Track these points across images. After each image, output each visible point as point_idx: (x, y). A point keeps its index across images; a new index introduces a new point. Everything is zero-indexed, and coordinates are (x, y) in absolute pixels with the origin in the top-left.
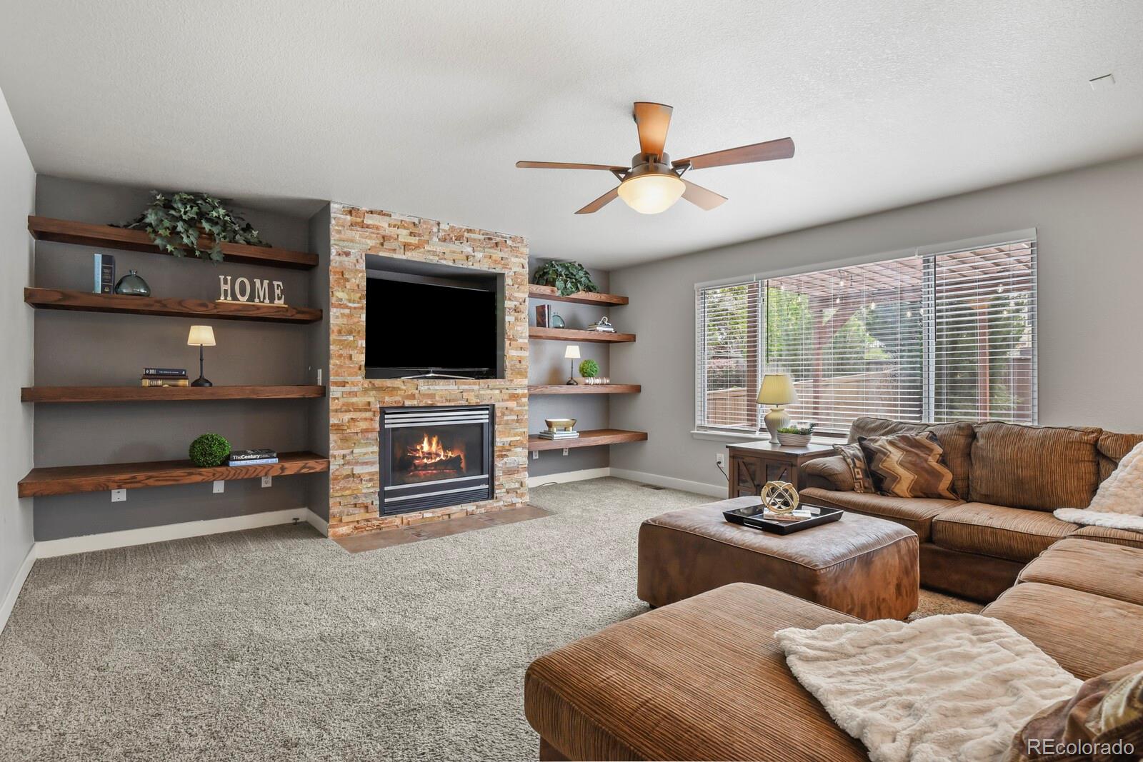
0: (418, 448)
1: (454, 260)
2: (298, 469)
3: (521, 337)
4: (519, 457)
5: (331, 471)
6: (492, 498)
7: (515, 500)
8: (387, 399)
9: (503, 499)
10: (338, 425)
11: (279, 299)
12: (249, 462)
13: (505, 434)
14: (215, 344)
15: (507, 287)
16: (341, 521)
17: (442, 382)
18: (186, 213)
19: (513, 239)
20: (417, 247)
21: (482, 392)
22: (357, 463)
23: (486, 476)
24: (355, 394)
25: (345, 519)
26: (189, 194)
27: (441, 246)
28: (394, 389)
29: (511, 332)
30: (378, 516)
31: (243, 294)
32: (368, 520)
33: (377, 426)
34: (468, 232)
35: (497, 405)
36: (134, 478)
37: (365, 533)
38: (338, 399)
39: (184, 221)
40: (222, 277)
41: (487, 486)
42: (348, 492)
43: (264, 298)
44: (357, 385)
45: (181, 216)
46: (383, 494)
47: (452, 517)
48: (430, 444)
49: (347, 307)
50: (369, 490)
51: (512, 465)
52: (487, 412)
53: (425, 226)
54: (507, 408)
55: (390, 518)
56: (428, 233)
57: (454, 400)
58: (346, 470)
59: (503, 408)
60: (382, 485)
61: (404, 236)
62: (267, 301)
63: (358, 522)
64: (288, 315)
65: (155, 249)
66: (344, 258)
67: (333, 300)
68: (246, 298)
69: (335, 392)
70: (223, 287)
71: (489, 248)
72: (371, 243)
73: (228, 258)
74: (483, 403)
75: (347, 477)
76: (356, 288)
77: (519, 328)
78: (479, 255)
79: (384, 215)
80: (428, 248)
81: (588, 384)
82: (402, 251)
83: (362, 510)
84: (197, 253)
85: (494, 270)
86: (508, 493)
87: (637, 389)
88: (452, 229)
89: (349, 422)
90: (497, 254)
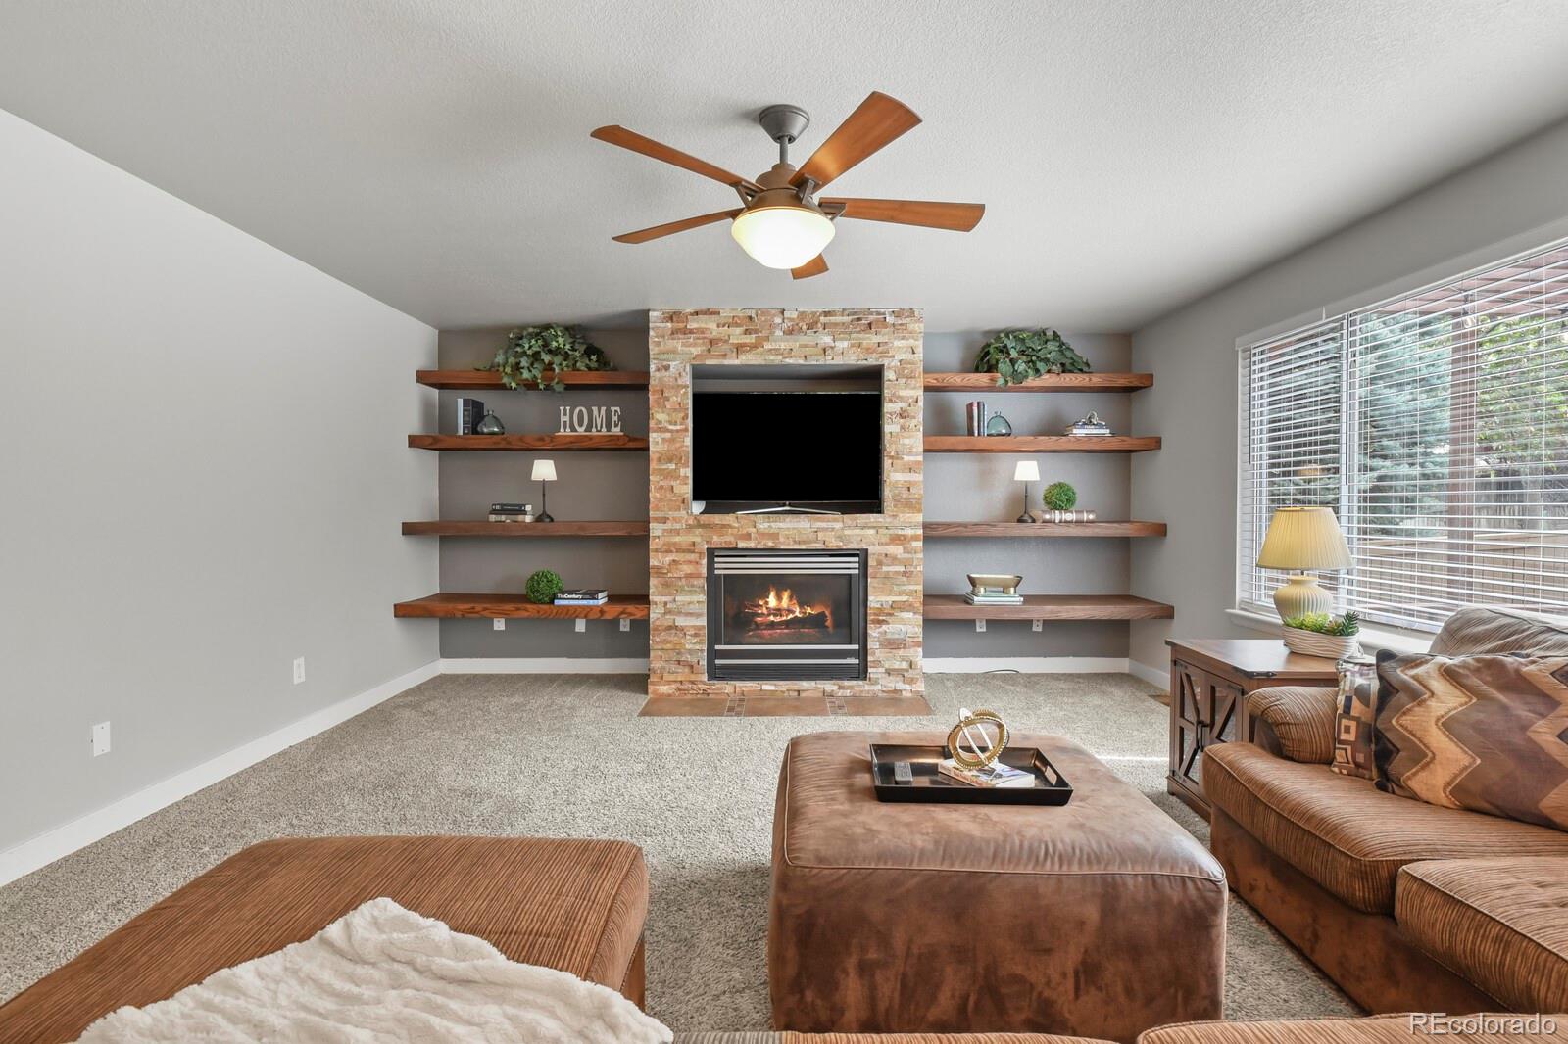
0: (761, 603)
1: (805, 357)
2: (617, 614)
3: (910, 454)
4: (909, 625)
5: (651, 620)
6: (865, 678)
7: (900, 686)
8: (716, 538)
9: (879, 682)
10: (658, 568)
11: (616, 426)
12: (572, 603)
13: (882, 591)
14: (555, 478)
15: (886, 384)
16: (662, 678)
17: (789, 518)
18: (530, 347)
19: (897, 314)
20: (754, 346)
21: (846, 532)
22: (679, 613)
23: (856, 647)
24: (678, 532)
25: (667, 677)
26: (534, 327)
27: (787, 341)
28: (724, 526)
29: (893, 446)
30: (706, 679)
31: (581, 424)
32: (693, 682)
33: (704, 571)
34: (826, 316)
35: (871, 550)
36: (473, 608)
37: (689, 697)
38: (658, 537)
39: (528, 356)
40: (562, 409)
41: (857, 661)
42: (669, 646)
43: (601, 427)
44: (680, 521)
45: (525, 352)
46: (713, 654)
47: (803, 695)
48: (779, 598)
49: (668, 431)
50: (696, 647)
51: (896, 636)
52: (857, 559)
53: (763, 319)
54: (886, 555)
55: (718, 684)
56: (768, 327)
57: (804, 542)
58: (668, 620)
59: (880, 555)
60: (711, 643)
61: (737, 335)
62: (604, 429)
63: (681, 682)
64: (620, 444)
65: (503, 387)
66: (664, 373)
67: (652, 424)
68: (584, 428)
69: (655, 529)
70: (563, 419)
71: (859, 332)
72: (696, 351)
73: (569, 387)
74: (849, 547)
75: (670, 628)
76: (678, 407)
77: (907, 441)
78: (842, 345)
79: (712, 314)
80: (768, 346)
81: (1049, 521)
82: (734, 354)
83: (687, 670)
84: (541, 387)
85: (865, 363)
86: (889, 674)
87: (1161, 530)
88: (802, 316)
89: (670, 565)
90: (871, 339)
